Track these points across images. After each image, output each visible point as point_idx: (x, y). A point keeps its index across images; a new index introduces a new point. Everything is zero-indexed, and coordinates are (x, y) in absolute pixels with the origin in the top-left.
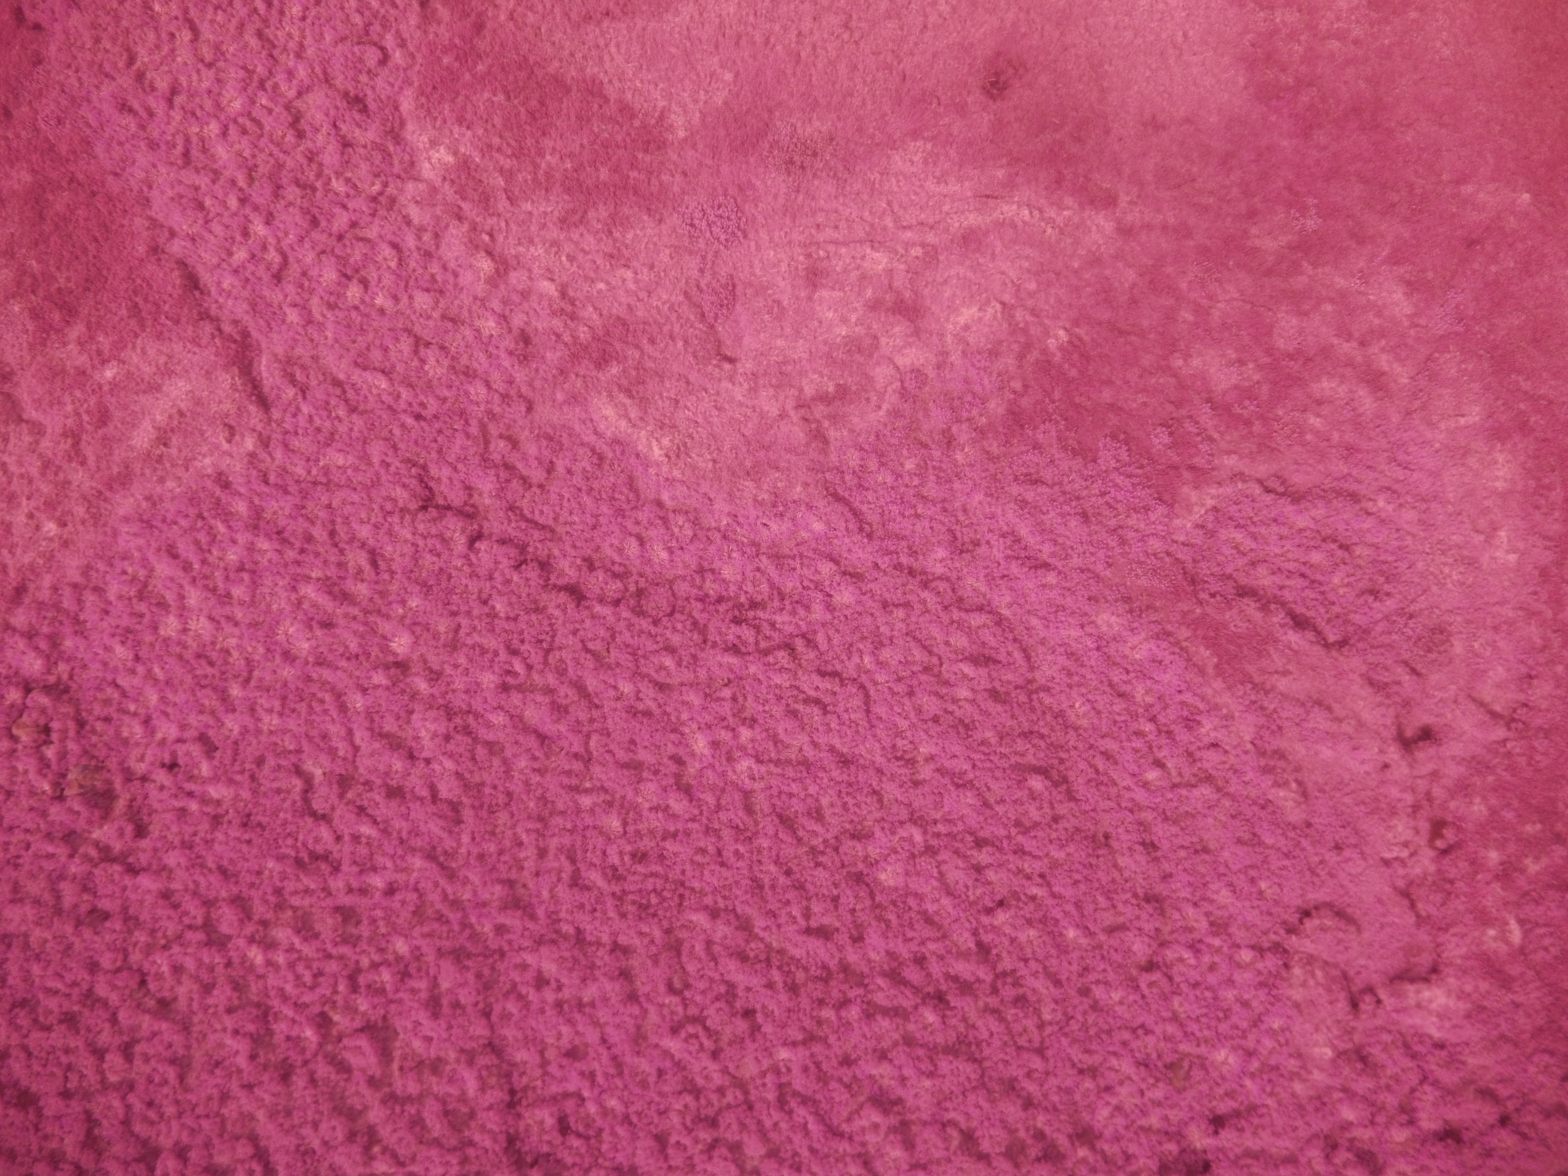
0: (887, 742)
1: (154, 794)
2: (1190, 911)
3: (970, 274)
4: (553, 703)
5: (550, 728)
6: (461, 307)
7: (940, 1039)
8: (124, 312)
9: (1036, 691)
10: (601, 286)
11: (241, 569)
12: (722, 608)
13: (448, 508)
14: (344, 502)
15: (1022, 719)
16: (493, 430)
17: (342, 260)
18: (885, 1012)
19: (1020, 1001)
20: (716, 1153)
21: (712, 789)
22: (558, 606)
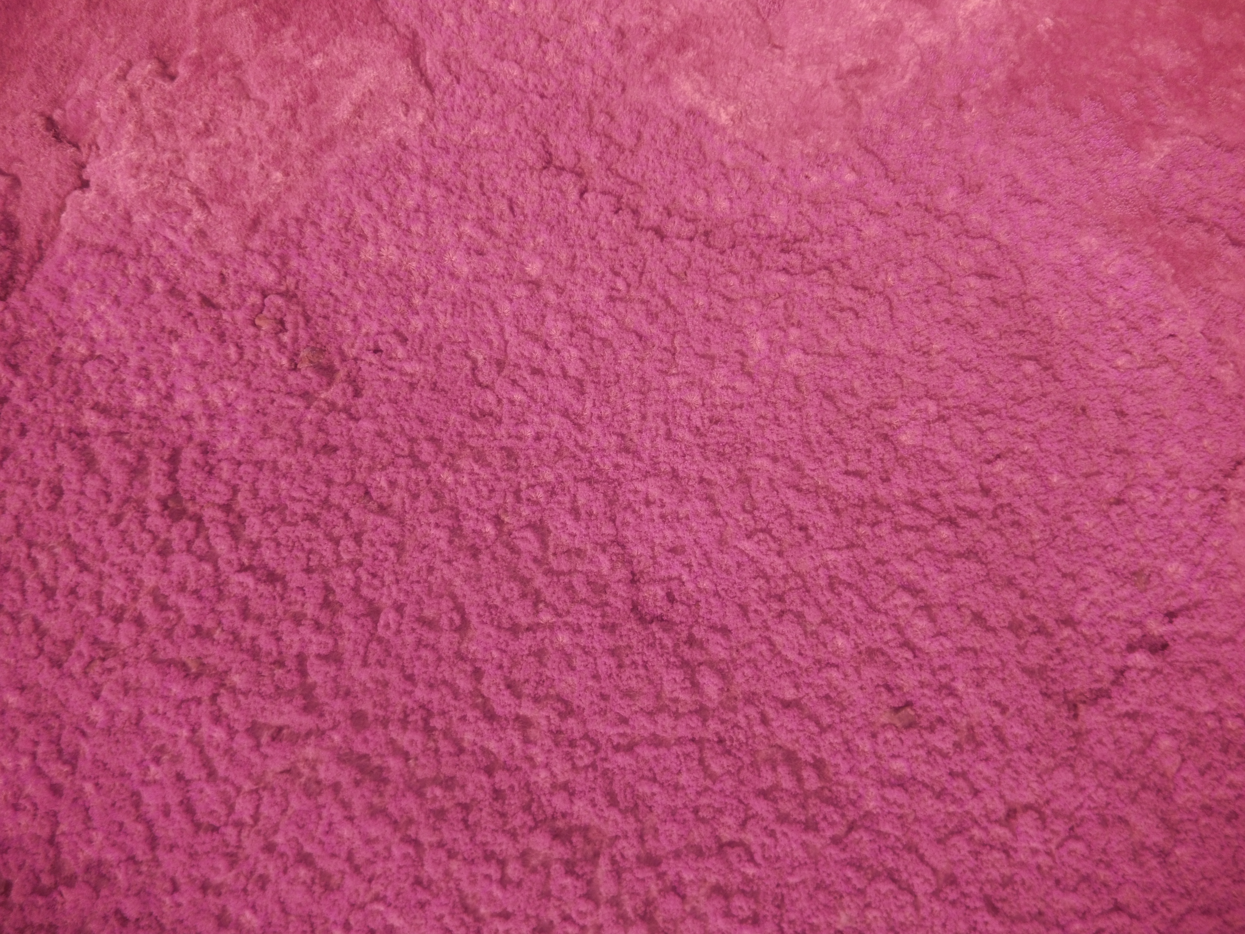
0: (907, 339)
1: (364, 367)
2: (1150, 462)
4: (647, 310)
5: (646, 328)
6: (573, 10)
7: (953, 548)
9: (1028, 300)
12: (772, 242)
13: (563, 169)
14: (489, 161)
15: (1018, 320)
16: (596, 106)
18: (910, 528)
19: (1014, 523)
20: (785, 617)
21: (769, 374)
22: (647, 241)
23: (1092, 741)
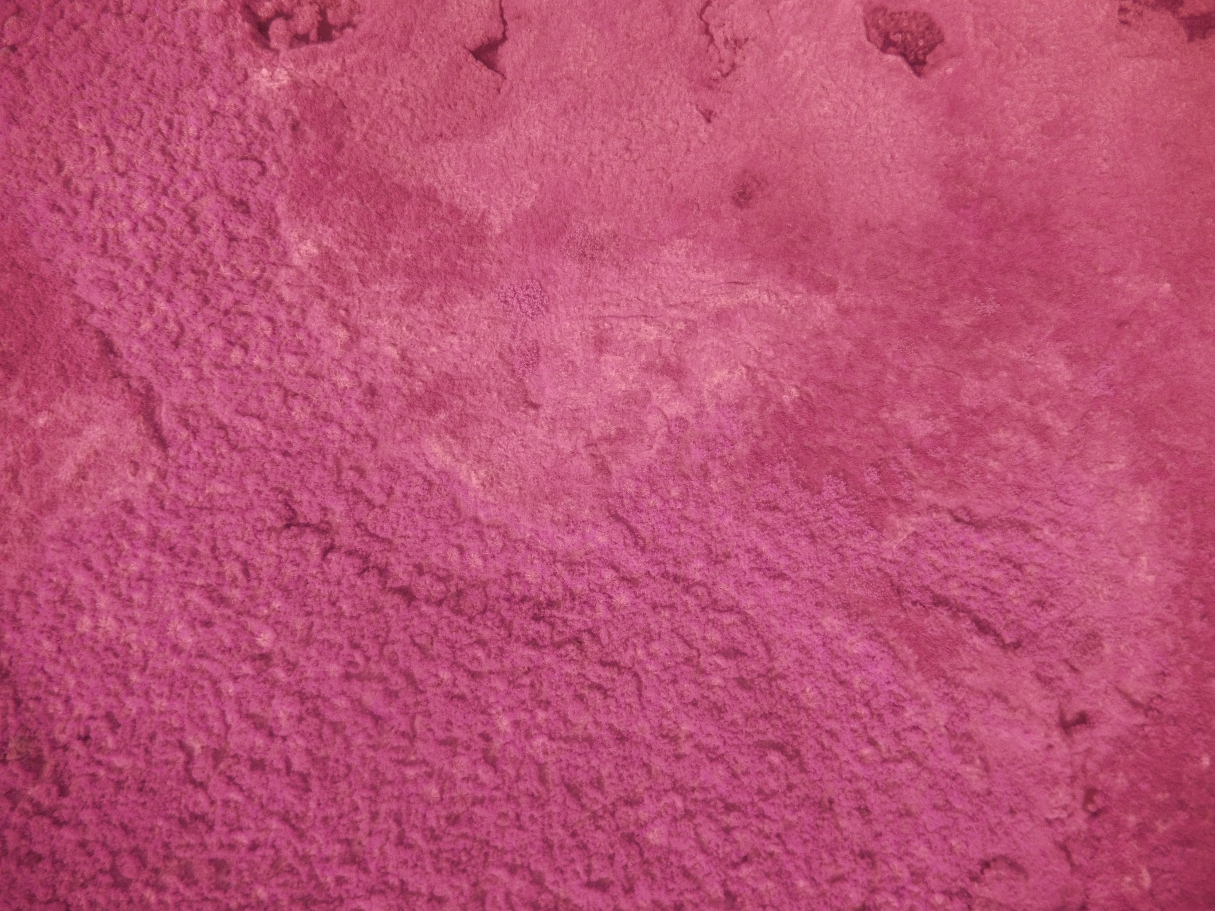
0: (655, 722)
2: (896, 864)
3: (722, 344)
4: (386, 689)
5: (384, 709)
6: (321, 366)
8: (53, 372)
9: (774, 679)
10: (434, 349)
11: (141, 578)
12: (525, 607)
13: (308, 525)
14: (223, 522)
15: (764, 702)
16: (345, 464)
17: (227, 331)
21: (513, 762)
22: (393, 607)
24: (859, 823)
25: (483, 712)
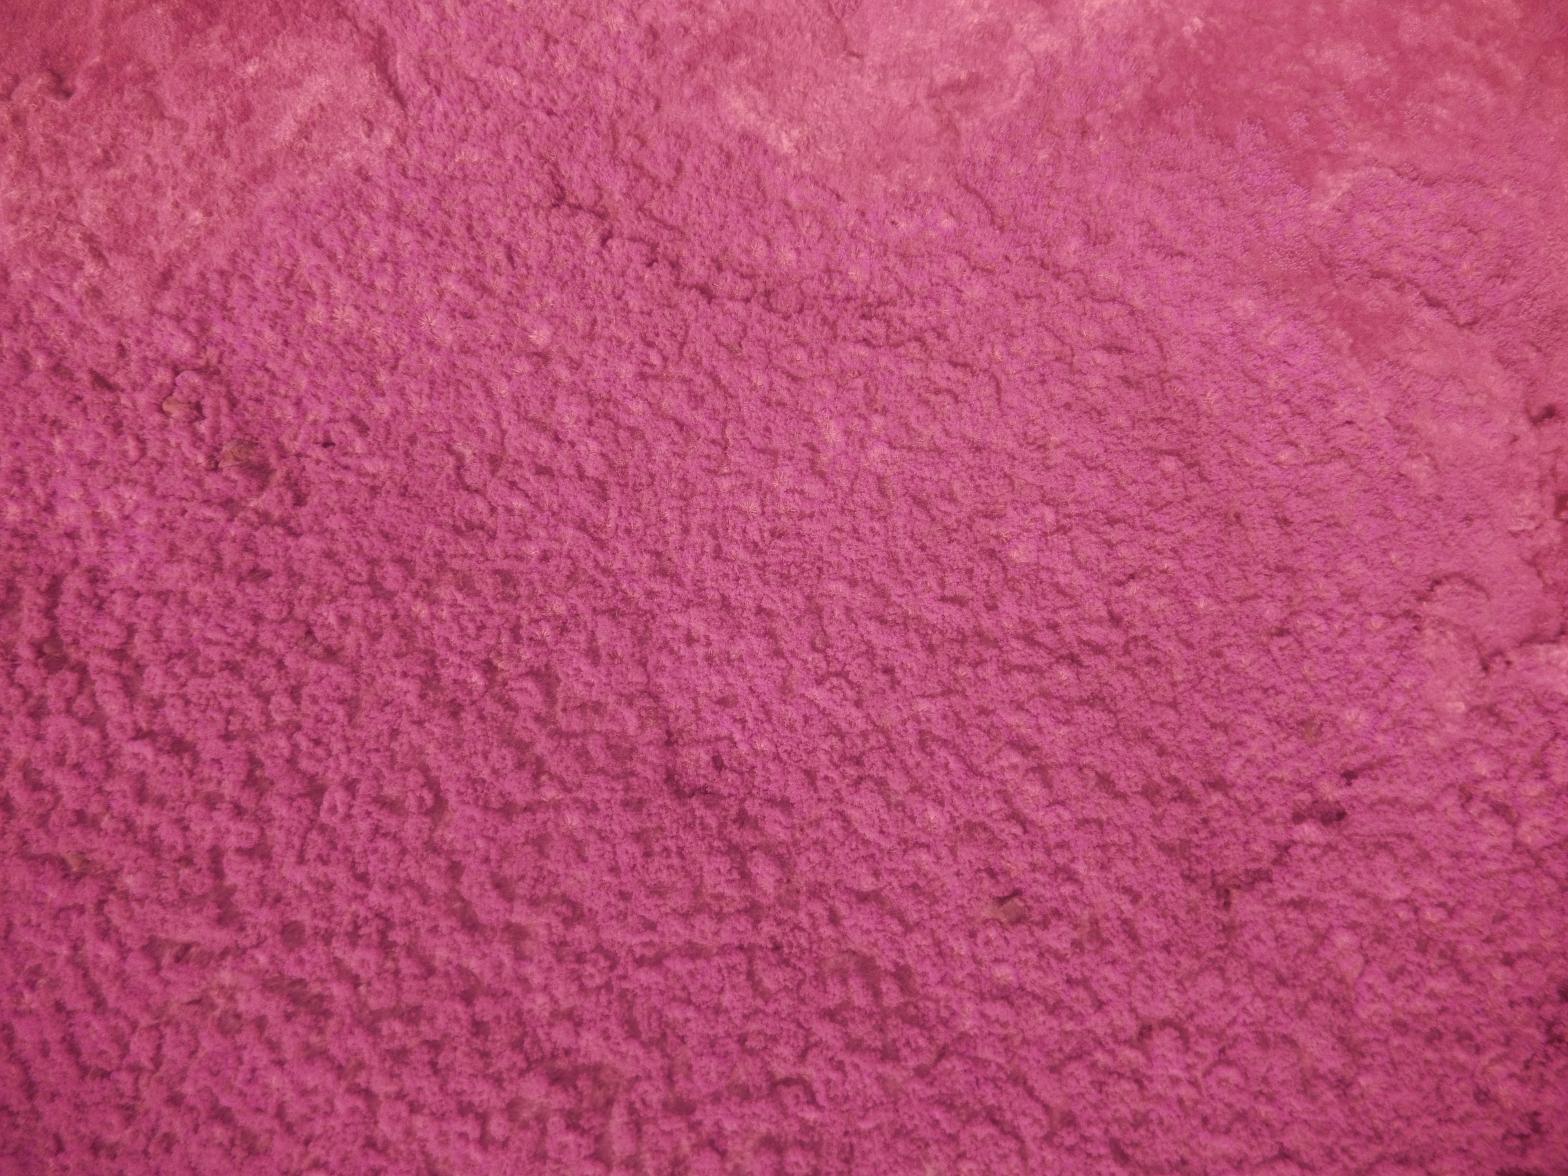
0: (1019, 429)
1: (310, 467)
2: (1322, 582)
4: (690, 391)
5: (687, 414)
7: (1074, 693)
9: (1168, 380)
11: (383, 260)
12: (850, 306)
13: (579, 207)
14: (480, 197)
15: (1155, 405)
16: (622, 127)
18: (1021, 669)
19: (1151, 661)
20: (863, 785)
21: (846, 474)
22: (689, 302)
23: (1247, 937)
24: (1276, 532)
25: (806, 420)
